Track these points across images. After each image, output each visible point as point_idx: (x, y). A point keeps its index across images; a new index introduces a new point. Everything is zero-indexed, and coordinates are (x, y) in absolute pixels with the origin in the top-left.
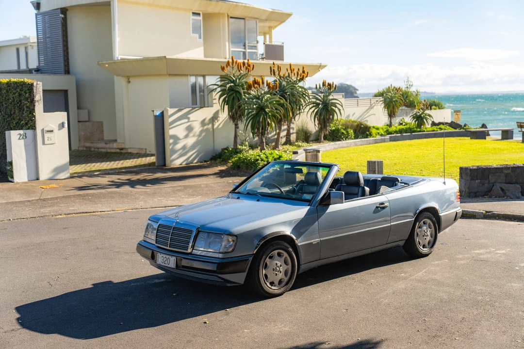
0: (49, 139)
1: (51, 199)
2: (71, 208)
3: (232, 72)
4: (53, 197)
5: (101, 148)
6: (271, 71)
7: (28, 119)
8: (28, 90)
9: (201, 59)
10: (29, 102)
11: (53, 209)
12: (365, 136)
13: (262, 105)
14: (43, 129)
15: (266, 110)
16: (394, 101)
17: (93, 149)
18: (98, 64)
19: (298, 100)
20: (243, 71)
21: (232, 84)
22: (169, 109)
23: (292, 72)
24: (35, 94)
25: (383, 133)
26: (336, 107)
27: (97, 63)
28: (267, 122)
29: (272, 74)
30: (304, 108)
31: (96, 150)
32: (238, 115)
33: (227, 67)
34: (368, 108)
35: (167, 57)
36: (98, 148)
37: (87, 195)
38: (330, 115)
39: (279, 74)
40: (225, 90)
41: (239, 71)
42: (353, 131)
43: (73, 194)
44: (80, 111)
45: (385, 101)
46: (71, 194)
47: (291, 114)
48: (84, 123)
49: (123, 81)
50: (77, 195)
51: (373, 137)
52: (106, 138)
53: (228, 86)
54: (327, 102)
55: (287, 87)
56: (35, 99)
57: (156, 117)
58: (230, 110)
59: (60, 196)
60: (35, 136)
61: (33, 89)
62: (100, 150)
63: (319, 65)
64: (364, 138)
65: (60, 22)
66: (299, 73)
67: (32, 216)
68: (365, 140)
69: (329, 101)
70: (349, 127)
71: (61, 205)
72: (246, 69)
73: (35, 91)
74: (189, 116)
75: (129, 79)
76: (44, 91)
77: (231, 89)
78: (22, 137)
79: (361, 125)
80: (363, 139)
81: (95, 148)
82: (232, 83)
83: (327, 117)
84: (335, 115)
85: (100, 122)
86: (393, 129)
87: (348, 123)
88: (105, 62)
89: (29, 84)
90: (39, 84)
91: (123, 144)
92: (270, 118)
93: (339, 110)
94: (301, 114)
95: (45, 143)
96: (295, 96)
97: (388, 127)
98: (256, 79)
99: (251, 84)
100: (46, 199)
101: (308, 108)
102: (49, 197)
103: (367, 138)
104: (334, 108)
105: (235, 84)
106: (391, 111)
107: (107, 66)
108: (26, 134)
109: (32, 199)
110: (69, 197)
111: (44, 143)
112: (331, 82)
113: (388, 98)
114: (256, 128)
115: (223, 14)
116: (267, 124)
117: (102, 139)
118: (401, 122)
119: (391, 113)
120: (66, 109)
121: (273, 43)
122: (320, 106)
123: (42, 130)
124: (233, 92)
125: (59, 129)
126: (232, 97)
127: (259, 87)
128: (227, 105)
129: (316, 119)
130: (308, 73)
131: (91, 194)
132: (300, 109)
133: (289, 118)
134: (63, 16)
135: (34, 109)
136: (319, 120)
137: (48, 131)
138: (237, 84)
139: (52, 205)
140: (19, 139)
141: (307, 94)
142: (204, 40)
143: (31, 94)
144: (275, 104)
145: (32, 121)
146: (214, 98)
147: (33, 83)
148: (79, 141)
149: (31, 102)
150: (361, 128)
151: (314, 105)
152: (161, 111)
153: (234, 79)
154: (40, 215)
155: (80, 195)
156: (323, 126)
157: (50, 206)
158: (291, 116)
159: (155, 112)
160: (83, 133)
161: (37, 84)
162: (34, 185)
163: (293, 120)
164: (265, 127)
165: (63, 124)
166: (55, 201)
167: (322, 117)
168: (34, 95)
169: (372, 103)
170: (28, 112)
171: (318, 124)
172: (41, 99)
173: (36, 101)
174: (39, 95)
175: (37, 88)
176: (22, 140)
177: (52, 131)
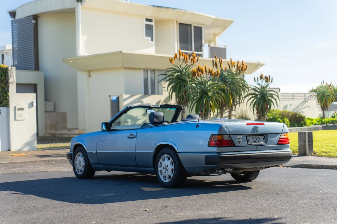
0: (20, 116)
1: (20, 163)
2: (37, 169)
3: (179, 63)
4: (22, 161)
5: (64, 134)
6: (213, 64)
7: (2, 99)
8: (4, 73)
9: (152, 55)
10: (4, 84)
11: (22, 169)
12: (300, 125)
13: (205, 89)
15: (209, 94)
16: (326, 95)
17: (57, 135)
18: (64, 60)
19: (238, 89)
20: (189, 62)
21: (179, 74)
22: (124, 95)
23: (232, 66)
25: (317, 123)
26: (272, 97)
27: (62, 60)
28: (210, 104)
29: (215, 66)
30: (244, 99)
31: (60, 136)
32: (184, 101)
33: (175, 59)
34: (302, 101)
35: (123, 52)
36: (62, 134)
37: (51, 161)
38: (268, 105)
39: (220, 66)
40: (173, 79)
41: (186, 63)
42: (289, 120)
43: (39, 160)
44: (47, 103)
45: (318, 95)
46: (37, 160)
47: (231, 100)
48: (50, 113)
49: (85, 75)
50: (43, 161)
51: (307, 126)
52: (69, 126)
53: (176, 75)
54: (265, 93)
55: (228, 77)
57: (112, 101)
58: (177, 97)
59: (28, 161)
60: (8, 113)
61: (7, 73)
62: (63, 136)
63: (258, 63)
64: (299, 126)
65: (32, 27)
66: (239, 66)
67: (4, 173)
68: (299, 129)
69: (266, 92)
70: (285, 116)
71: (29, 167)
72: (192, 60)
73: (9, 74)
74: (142, 100)
75: (89, 73)
77: (178, 78)
79: (296, 115)
80: (298, 128)
81: (59, 134)
82: (178, 72)
83: (265, 106)
84: (272, 103)
85: (64, 113)
86: (326, 120)
87: (285, 113)
88: (69, 59)
89: (4, 68)
90: (13, 68)
91: (83, 131)
92: (212, 101)
93: (276, 100)
94: (241, 104)
95: (17, 119)
96: (235, 85)
97: (321, 119)
98: (200, 67)
99: (195, 71)
100: (16, 162)
101: (247, 98)
102: (19, 161)
103: (302, 126)
104: (270, 98)
105: (181, 74)
106: (324, 104)
107: (71, 62)
108: (1, 110)
109: (4, 162)
110: (36, 162)
111: (15, 119)
112: (267, 76)
113: (321, 92)
114: (200, 110)
115: (172, 20)
116: (209, 106)
117: (65, 128)
118: (334, 116)
119: (324, 106)
120: (35, 91)
121: (217, 46)
122: (258, 96)
123: (14, 108)
124: (181, 80)
125: (29, 108)
126: (179, 85)
127: (203, 73)
128: (174, 92)
129: (255, 108)
130: (246, 66)
131: (55, 160)
132: (240, 99)
133: (230, 105)
134: (34, 22)
135: (8, 90)
136: (257, 109)
137: (20, 109)
138: (183, 73)
139: (20, 167)
141: (246, 86)
142: (156, 42)
143: (6, 77)
144: (216, 89)
145: (6, 100)
146: (163, 86)
147: (8, 68)
148: (46, 128)
149: (6, 84)
150: (296, 117)
151: (254, 96)
152: (117, 97)
153: (181, 69)
154: (10, 172)
155: (45, 161)
156: (261, 115)
157: (19, 167)
158: (232, 102)
159: (111, 97)
160: (49, 122)
161: (11, 68)
162: (6, 153)
163: (234, 107)
164: (208, 109)
165: (32, 103)
166: (24, 164)
167: (260, 106)
168: (8, 77)
169: (306, 97)
170: (3, 92)
171: (257, 113)
172: (14, 82)
173: (10, 82)
174: (13, 78)
175: (12, 72)
177: (22, 109)
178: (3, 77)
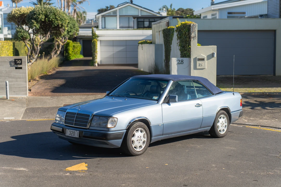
0: (200, 65)
14: (196, 57)
24: (191, 33)
56: (191, 36)
60: (190, 62)
73: (191, 30)
76: (198, 31)
89: (188, 25)
90: (195, 25)
95: (197, 68)
108: (183, 60)
123: (194, 58)
137: (200, 59)
140: (178, 64)
143: (189, 33)
145: (189, 51)
147: (191, 24)
149: (189, 38)
161: (193, 25)
165: (213, 54)
172: (196, 36)
173: (191, 37)
174: (194, 33)
175: (194, 28)
176: (181, 64)
177: (203, 60)
178: (187, 33)
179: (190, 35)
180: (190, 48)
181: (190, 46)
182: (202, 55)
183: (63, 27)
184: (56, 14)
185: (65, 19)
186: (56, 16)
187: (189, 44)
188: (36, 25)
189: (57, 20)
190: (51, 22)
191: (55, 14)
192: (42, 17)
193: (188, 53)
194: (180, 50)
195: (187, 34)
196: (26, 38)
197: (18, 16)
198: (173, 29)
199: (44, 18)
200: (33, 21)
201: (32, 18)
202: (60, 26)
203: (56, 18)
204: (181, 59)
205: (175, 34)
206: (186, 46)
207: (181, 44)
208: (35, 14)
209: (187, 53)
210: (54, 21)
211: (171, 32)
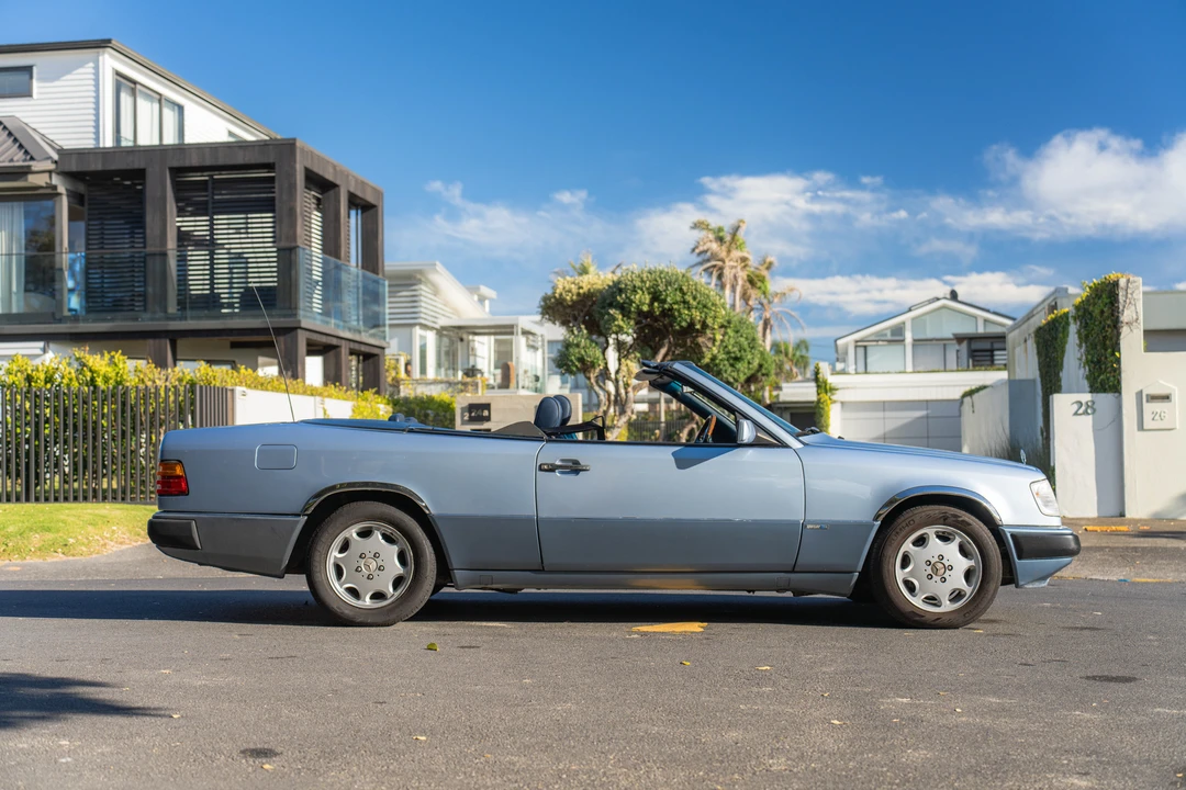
0: (1157, 418)
8: (1105, 297)
14: (1141, 392)
24: (1121, 308)
56: (1121, 319)
60: (1119, 409)
61: (1115, 295)
73: (1121, 299)
78: (1083, 408)
89: (1107, 283)
90: (1135, 282)
95: (1146, 427)
108: (1093, 402)
111: (1141, 427)
123: (1137, 394)
135: (1116, 344)
137: (1153, 398)
140: (1076, 414)
143: (1113, 307)
145: (1111, 372)
147: (1118, 281)
149: (1112, 326)
161: (1128, 281)
172: (1137, 319)
173: (1122, 323)
174: (1133, 308)
175: (1129, 291)
176: (1083, 417)
177: (1166, 398)
178: (1105, 309)
179: (1118, 317)
180: (1118, 361)
181: (1117, 354)
182: (1161, 382)
183: (708, 332)
184: (685, 288)
185: (713, 304)
186: (684, 294)
187: (1116, 347)
188: (621, 323)
189: (689, 309)
190: (668, 313)
191: (681, 290)
192: (642, 299)
193: (1112, 379)
194: (1087, 378)
195: (1106, 314)
196: (593, 365)
197: (572, 300)
198: (1066, 315)
199: (647, 301)
200: (611, 312)
201: (611, 305)
202: (698, 327)
203: (684, 302)
204: (1086, 397)
205: (1073, 328)
206: (1106, 358)
207: (1089, 357)
208: (621, 291)
209: (1108, 379)
210: (679, 311)
211: (1060, 329)
